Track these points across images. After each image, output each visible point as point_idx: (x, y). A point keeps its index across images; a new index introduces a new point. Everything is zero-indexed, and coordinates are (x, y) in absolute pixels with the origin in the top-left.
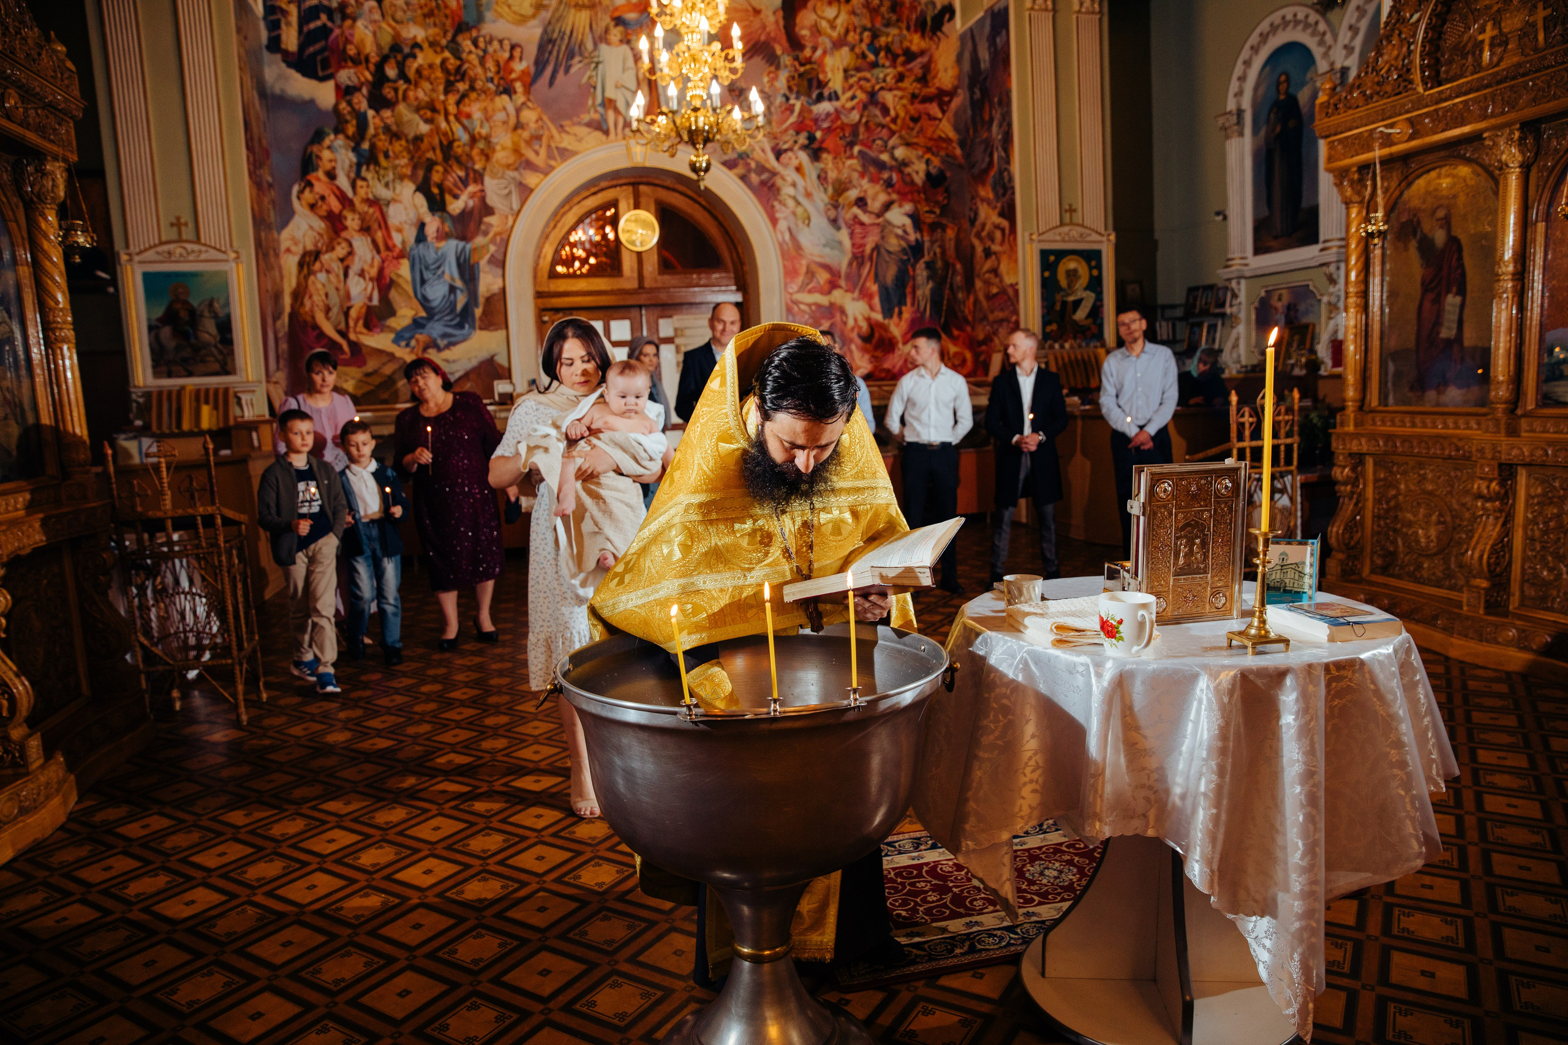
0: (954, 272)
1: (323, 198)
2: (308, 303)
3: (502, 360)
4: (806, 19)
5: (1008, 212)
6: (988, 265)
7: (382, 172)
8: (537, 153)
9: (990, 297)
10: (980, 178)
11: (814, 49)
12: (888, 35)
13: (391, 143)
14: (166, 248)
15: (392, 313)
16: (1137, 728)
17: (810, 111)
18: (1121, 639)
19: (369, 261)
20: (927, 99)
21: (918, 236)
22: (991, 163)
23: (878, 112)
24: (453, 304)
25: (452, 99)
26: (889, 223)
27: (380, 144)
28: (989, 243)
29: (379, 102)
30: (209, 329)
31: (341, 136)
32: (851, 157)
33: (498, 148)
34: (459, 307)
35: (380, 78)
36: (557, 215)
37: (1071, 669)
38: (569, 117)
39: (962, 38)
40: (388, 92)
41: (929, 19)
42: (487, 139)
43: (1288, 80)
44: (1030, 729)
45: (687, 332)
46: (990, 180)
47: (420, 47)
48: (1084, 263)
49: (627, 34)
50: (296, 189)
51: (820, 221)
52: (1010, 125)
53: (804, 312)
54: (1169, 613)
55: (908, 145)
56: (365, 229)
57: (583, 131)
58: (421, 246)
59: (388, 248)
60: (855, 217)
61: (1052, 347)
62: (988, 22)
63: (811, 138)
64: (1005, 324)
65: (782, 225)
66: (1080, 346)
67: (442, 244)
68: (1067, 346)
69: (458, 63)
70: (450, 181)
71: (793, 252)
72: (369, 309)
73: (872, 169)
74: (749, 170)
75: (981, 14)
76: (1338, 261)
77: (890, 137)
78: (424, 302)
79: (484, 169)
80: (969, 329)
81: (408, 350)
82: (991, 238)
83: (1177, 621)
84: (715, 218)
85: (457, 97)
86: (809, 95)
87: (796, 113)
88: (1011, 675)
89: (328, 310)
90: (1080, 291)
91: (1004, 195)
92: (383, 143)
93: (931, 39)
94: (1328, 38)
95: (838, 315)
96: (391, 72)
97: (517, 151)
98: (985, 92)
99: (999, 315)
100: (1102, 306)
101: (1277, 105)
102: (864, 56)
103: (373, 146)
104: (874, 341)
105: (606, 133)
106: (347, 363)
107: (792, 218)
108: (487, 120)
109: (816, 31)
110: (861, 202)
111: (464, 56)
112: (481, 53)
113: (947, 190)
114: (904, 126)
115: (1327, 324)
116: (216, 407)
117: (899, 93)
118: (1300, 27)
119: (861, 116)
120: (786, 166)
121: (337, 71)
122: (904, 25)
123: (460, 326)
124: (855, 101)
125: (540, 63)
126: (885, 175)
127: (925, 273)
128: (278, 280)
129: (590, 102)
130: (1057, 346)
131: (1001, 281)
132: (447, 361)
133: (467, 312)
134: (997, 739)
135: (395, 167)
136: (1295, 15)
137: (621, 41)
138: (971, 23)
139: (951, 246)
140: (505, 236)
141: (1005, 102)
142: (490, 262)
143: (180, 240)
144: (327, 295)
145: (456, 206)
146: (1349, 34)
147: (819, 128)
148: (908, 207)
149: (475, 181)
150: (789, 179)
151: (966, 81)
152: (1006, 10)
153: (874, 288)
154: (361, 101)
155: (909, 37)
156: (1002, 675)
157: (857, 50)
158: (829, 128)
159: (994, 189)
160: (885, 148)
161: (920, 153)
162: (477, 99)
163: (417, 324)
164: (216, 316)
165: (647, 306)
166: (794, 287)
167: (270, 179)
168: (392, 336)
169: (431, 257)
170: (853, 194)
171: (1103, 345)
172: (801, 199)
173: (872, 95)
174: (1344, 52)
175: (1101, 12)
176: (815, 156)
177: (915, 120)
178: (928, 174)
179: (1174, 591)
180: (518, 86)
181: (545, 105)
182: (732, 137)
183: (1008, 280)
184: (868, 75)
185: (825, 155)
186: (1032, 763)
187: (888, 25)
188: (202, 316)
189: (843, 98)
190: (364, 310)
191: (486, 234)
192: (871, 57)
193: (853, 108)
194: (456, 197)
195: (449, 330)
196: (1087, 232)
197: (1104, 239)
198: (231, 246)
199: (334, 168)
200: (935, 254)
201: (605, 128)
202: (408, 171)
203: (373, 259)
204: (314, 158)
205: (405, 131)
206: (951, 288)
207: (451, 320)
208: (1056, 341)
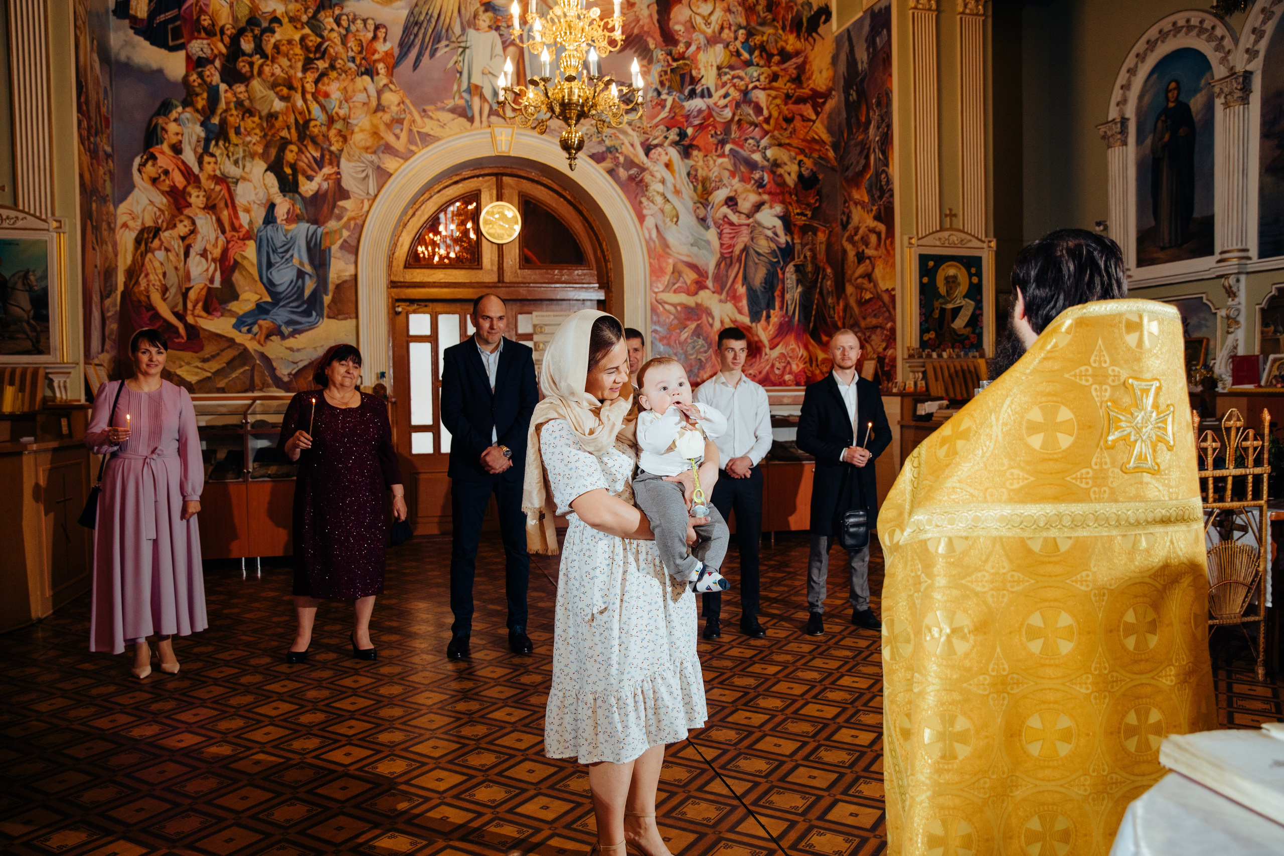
0: (825, 276)
1: (166, 172)
2: (143, 282)
4: (680, 15)
5: (886, 216)
6: (861, 270)
7: (231, 149)
8: (398, 137)
9: (861, 303)
10: (855, 181)
11: (688, 45)
12: (763, 33)
13: (243, 119)
15: (235, 297)
17: (682, 107)
19: (213, 241)
20: (801, 100)
21: (789, 240)
22: (867, 166)
23: (751, 112)
24: (301, 290)
25: (311, 77)
26: (759, 224)
27: (231, 119)
28: (862, 247)
29: (232, 76)
30: (22, 302)
31: (188, 109)
32: (723, 155)
33: (356, 129)
34: (307, 293)
35: (235, 51)
36: (415, 203)
38: (433, 103)
39: (838, 40)
40: (243, 66)
41: (804, 20)
43: (1178, 88)
45: (547, 329)
46: (865, 182)
47: (280, 22)
48: (963, 269)
49: (497, 20)
50: (137, 161)
51: (688, 219)
52: (889, 126)
55: (780, 145)
56: (210, 207)
57: (446, 117)
58: (269, 227)
59: (234, 229)
60: (725, 216)
61: (929, 356)
62: (867, 22)
63: (682, 135)
64: (879, 331)
65: (650, 222)
66: (958, 356)
67: (292, 227)
69: (319, 40)
70: (304, 162)
71: (659, 250)
72: (210, 290)
73: (743, 169)
74: (617, 165)
75: (861, 14)
76: (1239, 273)
77: (762, 138)
78: (270, 286)
79: (341, 151)
81: (250, 336)
82: (866, 242)
84: (580, 213)
85: (316, 75)
86: (682, 92)
87: (667, 109)
89: (165, 290)
90: (959, 299)
91: (881, 198)
92: (234, 118)
93: (806, 40)
94: (1228, 43)
95: (704, 316)
96: (247, 45)
97: (376, 134)
98: (861, 94)
99: (874, 321)
100: (982, 315)
101: (1165, 111)
102: (738, 54)
103: (223, 122)
105: (471, 120)
106: (182, 348)
107: (660, 214)
108: (346, 101)
109: (691, 26)
110: (731, 202)
111: (325, 33)
112: (343, 32)
113: (819, 193)
114: (778, 127)
115: (1224, 341)
116: (22, 389)
117: (773, 93)
118: (1194, 33)
119: (734, 115)
120: (655, 162)
121: (189, 41)
122: (779, 25)
123: (307, 313)
124: (729, 99)
125: (405, 46)
126: (757, 175)
127: (794, 277)
128: (111, 255)
129: (455, 87)
130: (934, 355)
131: (875, 286)
132: (291, 349)
133: (315, 298)
135: (246, 144)
136: (1188, 21)
137: (490, 27)
138: (848, 25)
139: (821, 249)
140: (359, 222)
141: (885, 102)
142: (342, 247)
144: (164, 274)
145: (308, 188)
146: (1253, 37)
147: (690, 125)
148: (778, 209)
149: (331, 163)
150: (658, 175)
151: (842, 83)
152: (888, 9)
153: (742, 290)
154: (213, 75)
155: (784, 37)
157: (731, 48)
158: (701, 124)
159: (869, 191)
160: (757, 148)
161: (793, 154)
162: (337, 79)
163: (261, 309)
164: (30, 290)
167: (108, 149)
168: (233, 320)
169: (279, 239)
171: (982, 356)
172: (670, 196)
173: (745, 93)
174: (1246, 56)
175: (984, 14)
176: (686, 152)
177: (789, 120)
178: (800, 176)
180: (381, 66)
181: (409, 89)
183: (883, 285)
184: (740, 73)
185: (695, 153)
187: (763, 23)
188: (14, 288)
189: (716, 96)
190: (204, 292)
191: (340, 218)
192: (746, 55)
193: (726, 106)
194: (310, 178)
195: (295, 317)
196: (969, 237)
197: (985, 245)
198: (53, 214)
199: (181, 142)
200: (805, 257)
201: (470, 115)
202: (260, 150)
203: (217, 238)
204: (159, 129)
205: (258, 107)
206: (821, 292)
207: (298, 307)
208: (933, 349)
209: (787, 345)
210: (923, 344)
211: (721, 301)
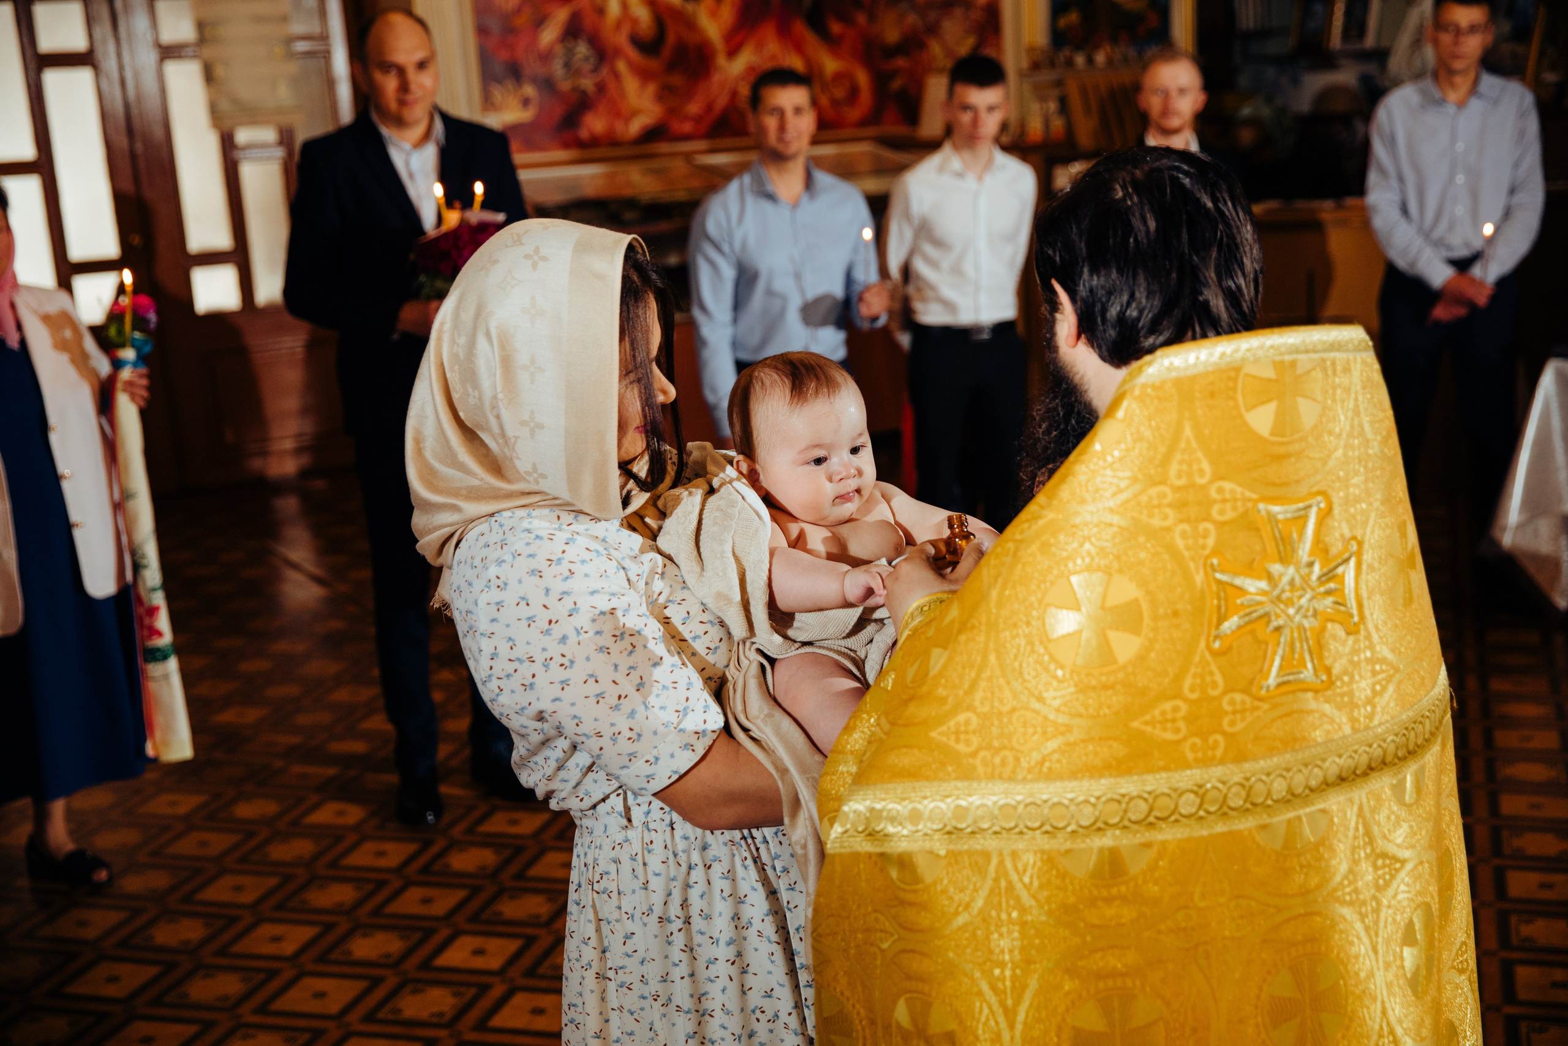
61: (1070, 63)
66: (1124, 59)
68: (1100, 58)
80: (861, 19)
104: (667, 51)
130: (1080, 60)
208: (1078, 47)
209: (760, 46)
210: (1059, 38)
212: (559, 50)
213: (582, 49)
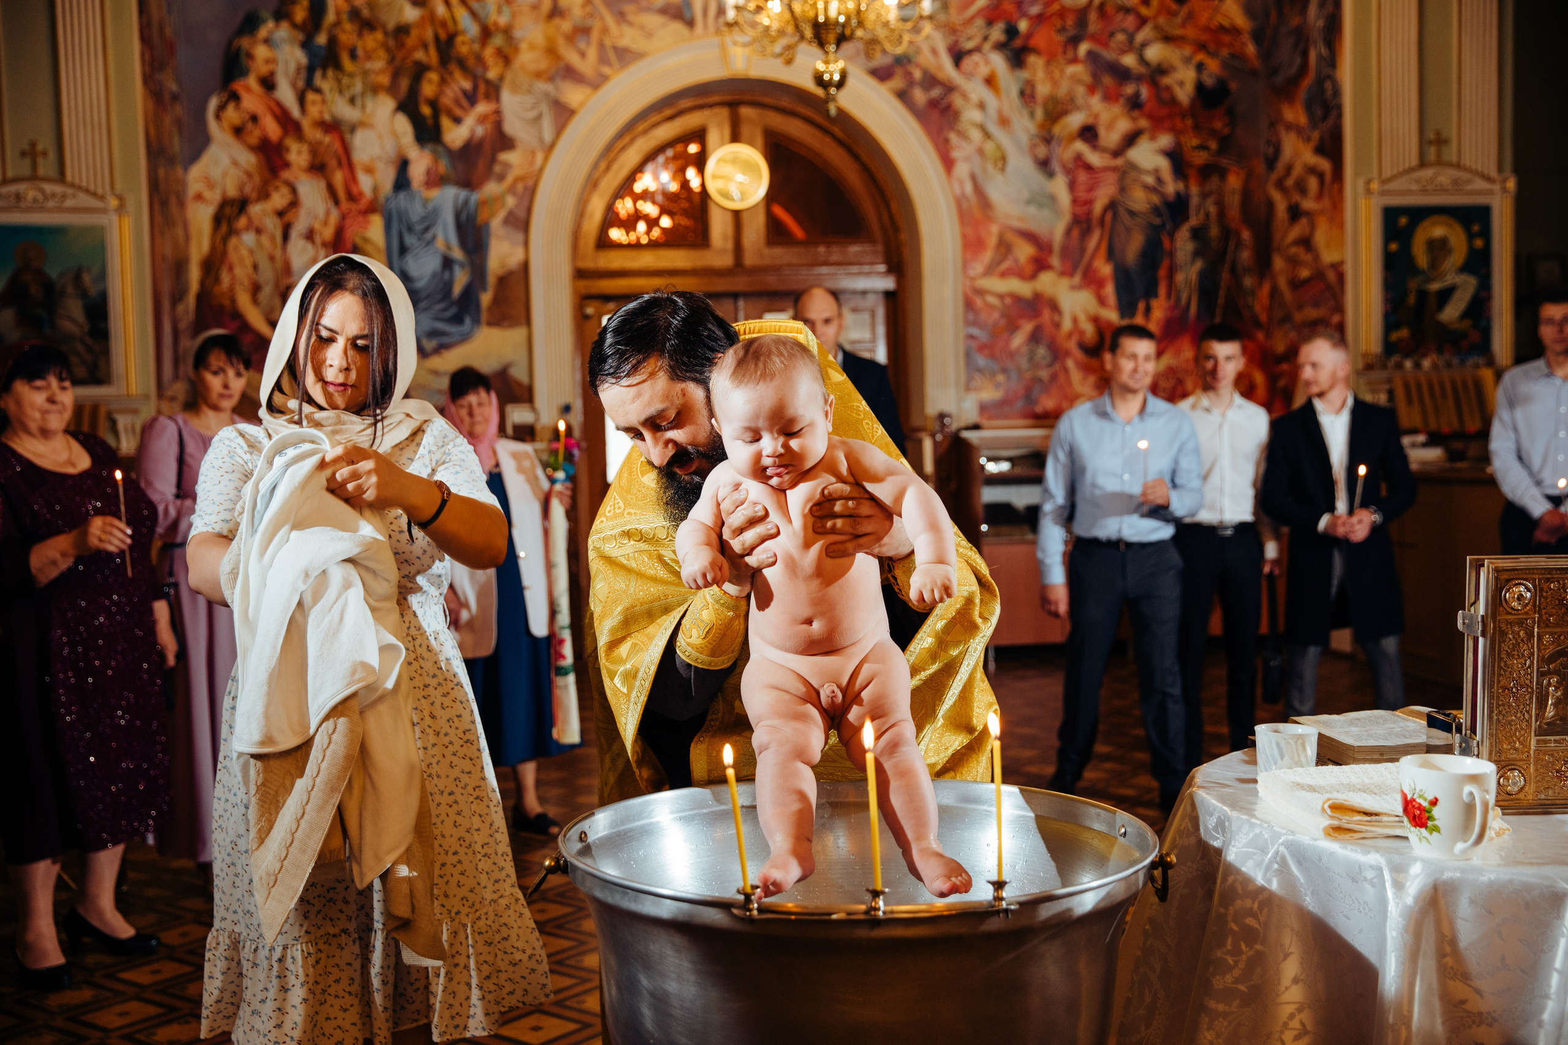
0: (1239, 244)
1: (254, 118)
2: (225, 279)
3: (519, 373)
5: (1331, 146)
6: (1295, 232)
7: (345, 80)
8: (583, 55)
9: (1296, 285)
10: (1286, 91)
13: (360, 34)
14: (12, 188)
16: (1465, 977)
18: (1436, 829)
21: (1181, 186)
22: (1304, 68)
24: (448, 286)
26: (1133, 166)
28: (1296, 197)
30: (73, 313)
31: (285, 24)
32: (1075, 60)
33: (524, 46)
34: (457, 289)
36: (611, 151)
37: (1355, 874)
42: (507, 32)
44: (1291, 968)
46: (1302, 94)
48: (1459, 228)
50: (213, 103)
51: (1021, 164)
52: (1338, 4)
53: (991, 307)
54: (1530, 795)
55: (1168, 39)
56: (318, 168)
57: (653, 20)
58: (402, 195)
59: (353, 197)
60: (1079, 158)
61: (1399, 366)
63: (1011, 32)
65: (962, 169)
66: (1449, 365)
67: (435, 193)
68: (1426, 363)
70: (448, 98)
71: (976, 212)
73: (1108, 80)
74: (911, 83)
77: (1139, 28)
79: (501, 78)
80: (1260, 336)
82: (1302, 189)
83: (1545, 808)
88: (1260, 879)
89: (256, 289)
90: (1451, 273)
91: (1325, 118)
92: (348, 35)
97: (551, 51)
99: (1312, 313)
100: (1489, 299)
103: (333, 41)
105: (690, 23)
107: (976, 158)
110: (1089, 133)
113: (1231, 113)
114: (1163, 9)
120: (969, 76)
123: (458, 320)
126: (1129, 89)
127: (1190, 247)
131: (1317, 258)
133: (469, 297)
134: (1237, 981)
135: (365, 73)
139: (1234, 201)
140: (530, 183)
142: (506, 221)
143: (34, 177)
144: (255, 267)
145: (456, 135)
147: (1024, 15)
148: (1165, 140)
149: (487, 97)
150: (974, 97)
153: (1105, 269)
156: (1247, 880)
158: (1040, 15)
159: (1309, 108)
160: (1130, 46)
161: (1188, 52)
164: (84, 294)
165: (747, 295)
166: (978, 268)
167: (174, 87)
169: (416, 212)
170: (1075, 120)
171: (1490, 362)
172: (993, 128)
176: (1017, 59)
178: (1200, 87)
179: (1537, 760)
182: (881, 33)
183: (1328, 257)
185: (1032, 59)
186: (1295, 1024)
191: (501, 178)
194: (458, 121)
195: (440, 326)
196: (1466, 176)
197: (1497, 187)
198: (112, 187)
199: (272, 74)
200: (1207, 215)
201: (688, 15)
202: (385, 80)
203: (328, 214)
204: (243, 57)
205: (384, 17)
206: (1233, 270)
207: (445, 310)
208: (1407, 355)
209: (1178, 353)
211: (1073, 288)
212: (1025, 350)
213: (1042, 351)
